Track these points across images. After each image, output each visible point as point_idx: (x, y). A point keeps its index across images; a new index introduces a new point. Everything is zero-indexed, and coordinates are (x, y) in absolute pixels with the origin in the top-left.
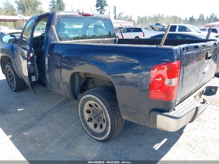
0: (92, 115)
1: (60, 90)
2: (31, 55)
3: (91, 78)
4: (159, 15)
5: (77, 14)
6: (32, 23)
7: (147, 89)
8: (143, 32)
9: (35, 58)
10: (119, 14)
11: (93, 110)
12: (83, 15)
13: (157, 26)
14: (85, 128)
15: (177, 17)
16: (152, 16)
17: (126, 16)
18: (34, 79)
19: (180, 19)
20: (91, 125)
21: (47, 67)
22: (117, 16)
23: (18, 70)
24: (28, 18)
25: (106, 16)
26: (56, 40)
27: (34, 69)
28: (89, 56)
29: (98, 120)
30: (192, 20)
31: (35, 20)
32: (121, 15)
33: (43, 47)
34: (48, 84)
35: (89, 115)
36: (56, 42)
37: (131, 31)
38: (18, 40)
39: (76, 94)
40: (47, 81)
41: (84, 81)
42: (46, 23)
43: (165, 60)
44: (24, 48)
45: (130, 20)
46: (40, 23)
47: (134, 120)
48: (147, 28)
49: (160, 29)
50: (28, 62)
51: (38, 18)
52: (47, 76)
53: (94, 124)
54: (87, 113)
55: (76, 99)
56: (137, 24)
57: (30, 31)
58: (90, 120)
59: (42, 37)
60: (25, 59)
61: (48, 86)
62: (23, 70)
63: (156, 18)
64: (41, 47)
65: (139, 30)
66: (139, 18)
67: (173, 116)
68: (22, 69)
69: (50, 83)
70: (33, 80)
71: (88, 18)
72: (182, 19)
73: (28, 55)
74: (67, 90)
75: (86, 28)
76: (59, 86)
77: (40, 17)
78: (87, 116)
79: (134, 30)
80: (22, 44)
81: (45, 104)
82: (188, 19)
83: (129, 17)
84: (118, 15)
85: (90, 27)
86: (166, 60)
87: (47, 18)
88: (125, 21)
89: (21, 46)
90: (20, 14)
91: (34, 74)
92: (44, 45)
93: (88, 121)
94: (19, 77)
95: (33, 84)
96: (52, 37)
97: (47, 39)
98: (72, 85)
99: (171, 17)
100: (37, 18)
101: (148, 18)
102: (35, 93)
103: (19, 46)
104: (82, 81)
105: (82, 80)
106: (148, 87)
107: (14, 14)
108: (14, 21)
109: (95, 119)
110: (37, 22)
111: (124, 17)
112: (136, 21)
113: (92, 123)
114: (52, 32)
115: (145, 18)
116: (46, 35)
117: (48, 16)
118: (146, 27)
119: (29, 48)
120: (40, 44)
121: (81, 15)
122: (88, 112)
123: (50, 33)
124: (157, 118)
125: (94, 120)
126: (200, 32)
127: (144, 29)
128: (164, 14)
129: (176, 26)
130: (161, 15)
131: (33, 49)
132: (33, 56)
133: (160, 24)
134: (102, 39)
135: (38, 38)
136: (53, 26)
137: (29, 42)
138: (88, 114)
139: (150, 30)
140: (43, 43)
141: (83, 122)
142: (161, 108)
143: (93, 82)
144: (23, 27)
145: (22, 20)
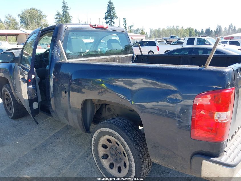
0: (109, 152)
1: (67, 120)
2: (33, 76)
3: (106, 105)
4: (173, 27)
5: (88, 27)
6: (35, 37)
7: (188, 126)
8: (157, 46)
9: (38, 81)
10: (130, 26)
11: (111, 146)
12: (95, 28)
13: (171, 39)
14: (97, 165)
15: (193, 29)
16: (166, 29)
17: (137, 29)
18: (35, 105)
19: (196, 31)
20: (106, 163)
21: (52, 90)
22: (127, 28)
23: (17, 94)
24: (30, 32)
25: (122, 29)
26: (64, 58)
27: (37, 94)
28: (106, 79)
29: (116, 160)
30: (209, 32)
31: (38, 34)
32: (132, 28)
33: (48, 67)
34: (53, 112)
35: (105, 151)
36: (63, 61)
37: (144, 45)
38: (18, 58)
39: (88, 126)
40: (52, 109)
41: (98, 109)
42: (51, 38)
43: (214, 87)
44: (24, 68)
45: (142, 33)
46: (44, 37)
47: (167, 165)
48: (162, 41)
49: (175, 42)
50: (28, 85)
51: (42, 32)
52: (52, 101)
53: (109, 163)
54: (102, 147)
55: (88, 132)
56: (149, 37)
57: (32, 46)
58: (105, 157)
59: (46, 54)
60: (25, 82)
61: (53, 114)
62: (23, 95)
63: (170, 31)
64: (45, 66)
65: (153, 44)
66: (151, 30)
67: (225, 162)
68: (21, 93)
69: (56, 111)
70: (35, 107)
71: (101, 31)
72: (198, 31)
73: (29, 77)
74: (76, 121)
75: (97, 43)
76: (66, 115)
77: (45, 31)
78: (102, 151)
79: (147, 44)
80: (22, 62)
81: (47, 133)
82: (205, 31)
83: (141, 30)
84: (129, 28)
85: (102, 41)
86: (216, 87)
87: (52, 31)
88: (137, 34)
89: (21, 65)
90: (23, 28)
91: (36, 100)
92: (48, 64)
93: (102, 157)
94: (19, 102)
95: (35, 112)
96: (58, 55)
97: (52, 57)
98: (83, 115)
99: (186, 29)
100: (40, 32)
101: (161, 30)
102: (37, 123)
103: (19, 65)
104: (95, 109)
105: (96, 107)
106: (190, 123)
107: (15, 28)
108: (16, 35)
109: (112, 157)
110: (41, 36)
111: (135, 30)
112: (148, 34)
113: (108, 162)
114: (58, 48)
115: (158, 31)
116: (51, 52)
117: (54, 29)
118: (160, 40)
119: (30, 69)
120: (44, 63)
121: (93, 27)
122: (105, 147)
123: (55, 49)
124: (203, 165)
125: (110, 158)
126: (224, 46)
127: (158, 43)
128: (178, 26)
129: (195, 39)
130: (175, 27)
131: (35, 69)
132: (35, 78)
133: (174, 37)
134: (118, 56)
135: (41, 55)
136: (60, 41)
137: (30, 61)
138: (103, 149)
139: (165, 44)
140: (47, 61)
141: (95, 156)
142: (208, 151)
143: (109, 110)
144: (25, 42)
145: (25, 34)
